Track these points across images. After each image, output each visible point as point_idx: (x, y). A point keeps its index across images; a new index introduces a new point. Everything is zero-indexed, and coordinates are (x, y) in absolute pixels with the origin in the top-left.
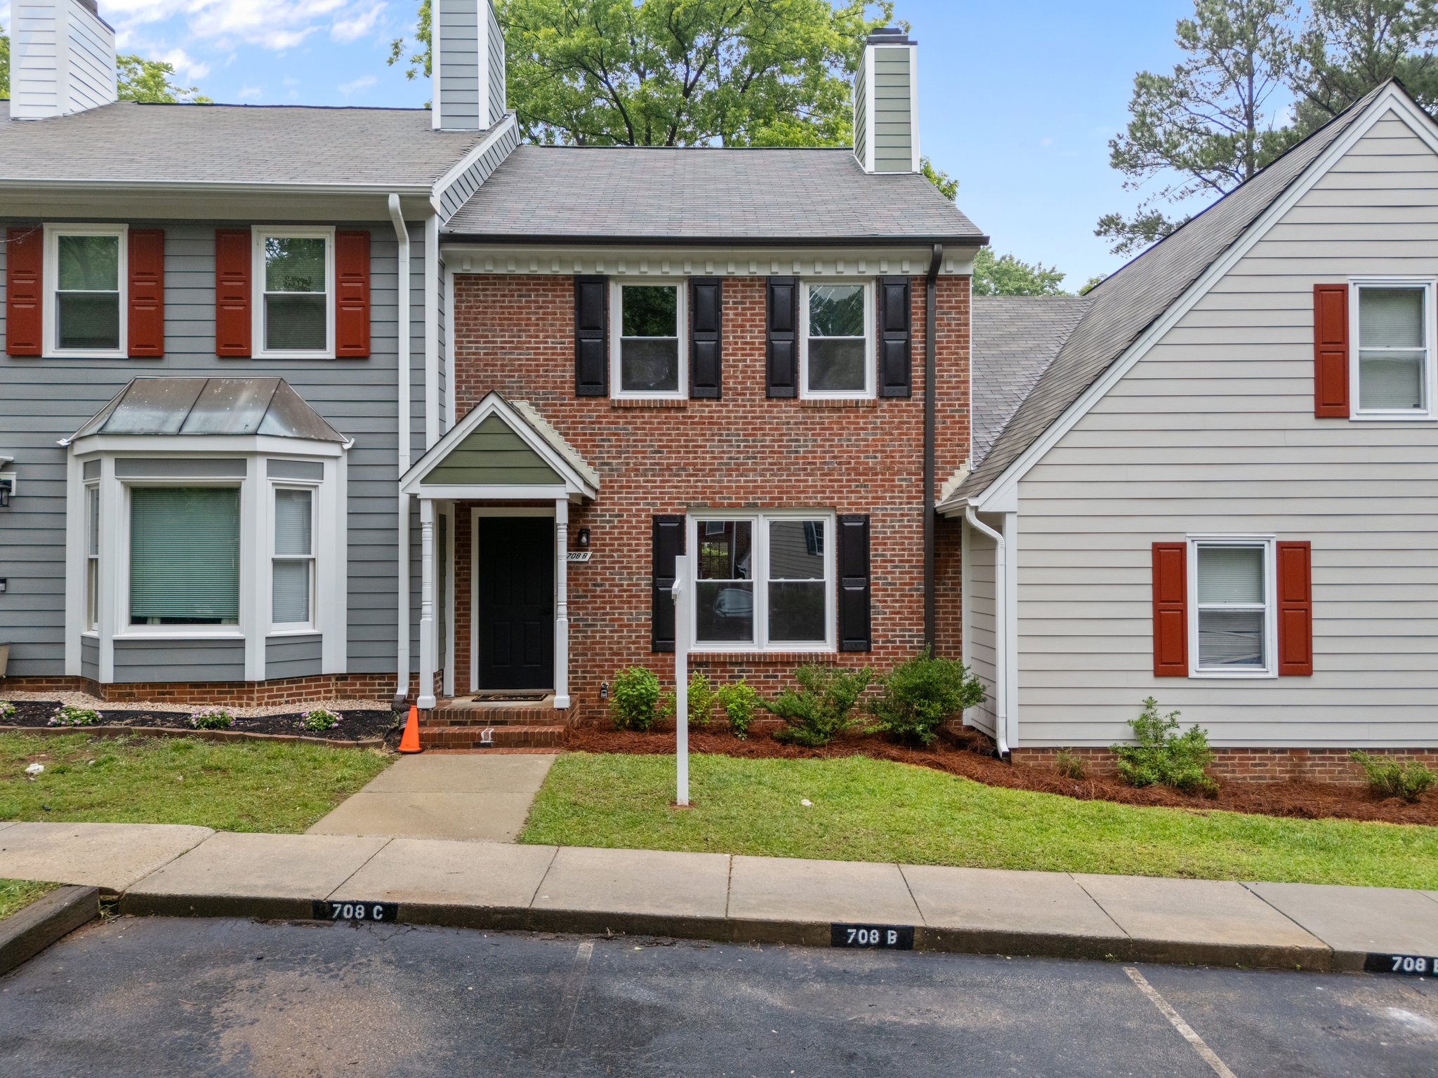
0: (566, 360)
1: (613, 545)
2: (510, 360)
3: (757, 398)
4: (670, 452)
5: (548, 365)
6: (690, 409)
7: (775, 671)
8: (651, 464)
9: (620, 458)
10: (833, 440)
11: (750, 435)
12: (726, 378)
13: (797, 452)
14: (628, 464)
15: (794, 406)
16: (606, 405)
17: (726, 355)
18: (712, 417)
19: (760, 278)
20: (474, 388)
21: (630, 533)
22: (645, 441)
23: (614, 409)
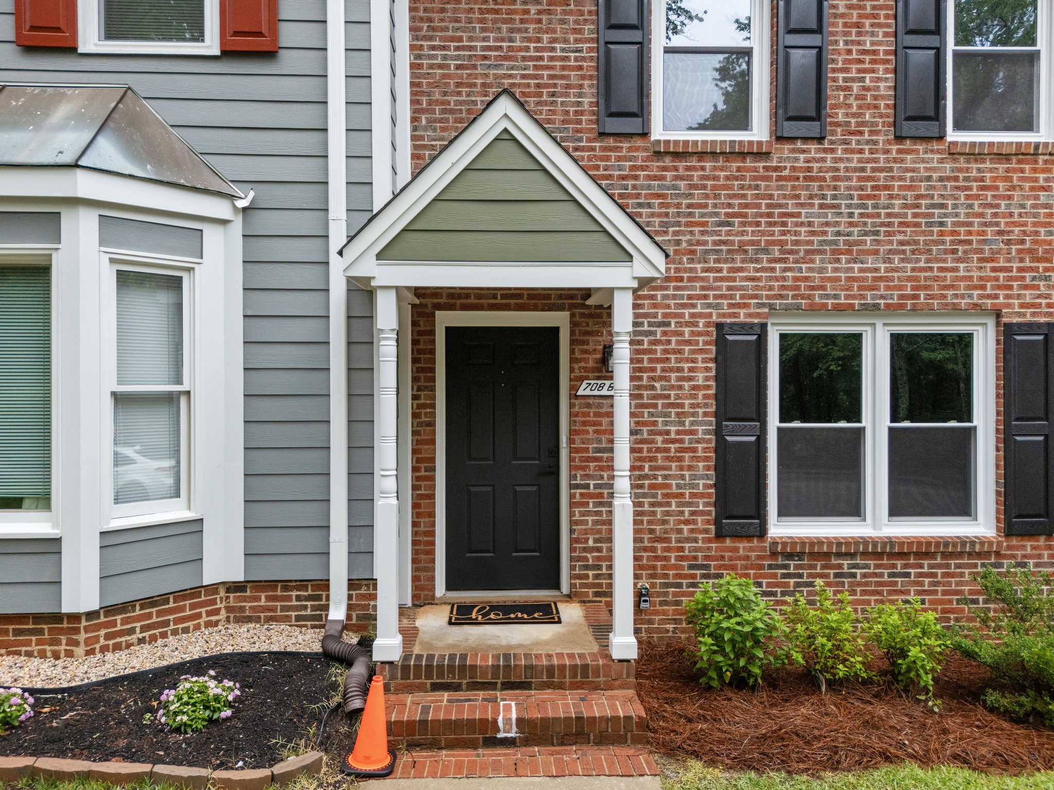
1: (653, 370)
2: (496, 77)
3: (881, 138)
4: (744, 224)
5: (555, 85)
6: (775, 157)
7: (906, 566)
8: (715, 243)
9: (666, 232)
10: (998, 206)
11: (868, 197)
12: (834, 106)
13: (942, 224)
14: (678, 243)
15: (938, 152)
16: (646, 149)
17: (834, 70)
18: (809, 169)
20: (440, 121)
21: (680, 352)
22: (705, 206)
23: (658, 154)
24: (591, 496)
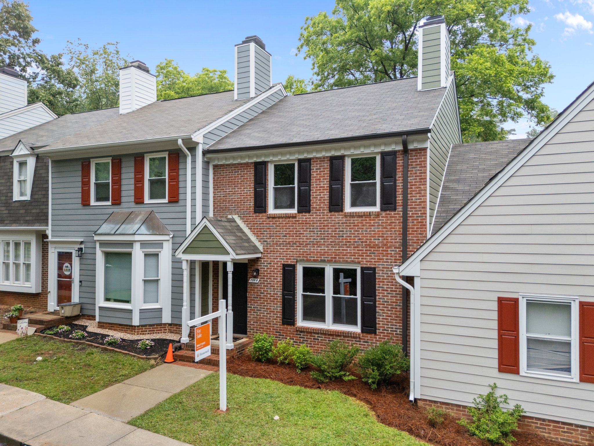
0: (251, 198)
1: (267, 276)
2: (232, 198)
3: (326, 212)
4: (289, 236)
5: (244, 200)
6: (298, 217)
7: (333, 338)
8: (283, 241)
9: (270, 238)
10: (359, 231)
11: (322, 229)
12: (313, 203)
13: (343, 236)
14: (273, 241)
15: (342, 215)
16: (266, 216)
17: (313, 193)
18: (306, 221)
19: (327, 157)
20: (219, 210)
21: (274, 271)
22: (280, 231)
23: (269, 218)
24: (252, 310)
